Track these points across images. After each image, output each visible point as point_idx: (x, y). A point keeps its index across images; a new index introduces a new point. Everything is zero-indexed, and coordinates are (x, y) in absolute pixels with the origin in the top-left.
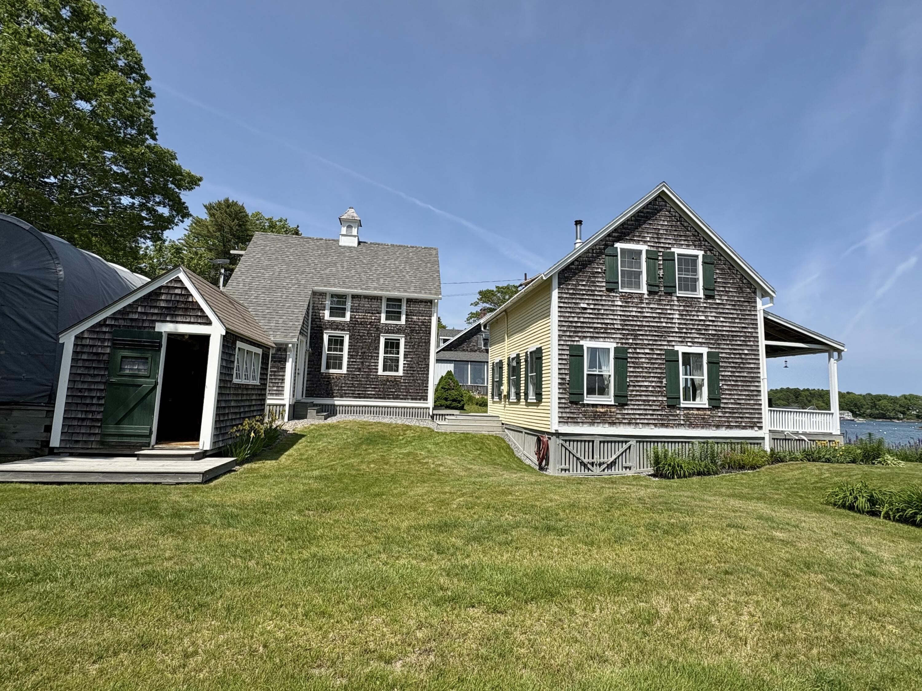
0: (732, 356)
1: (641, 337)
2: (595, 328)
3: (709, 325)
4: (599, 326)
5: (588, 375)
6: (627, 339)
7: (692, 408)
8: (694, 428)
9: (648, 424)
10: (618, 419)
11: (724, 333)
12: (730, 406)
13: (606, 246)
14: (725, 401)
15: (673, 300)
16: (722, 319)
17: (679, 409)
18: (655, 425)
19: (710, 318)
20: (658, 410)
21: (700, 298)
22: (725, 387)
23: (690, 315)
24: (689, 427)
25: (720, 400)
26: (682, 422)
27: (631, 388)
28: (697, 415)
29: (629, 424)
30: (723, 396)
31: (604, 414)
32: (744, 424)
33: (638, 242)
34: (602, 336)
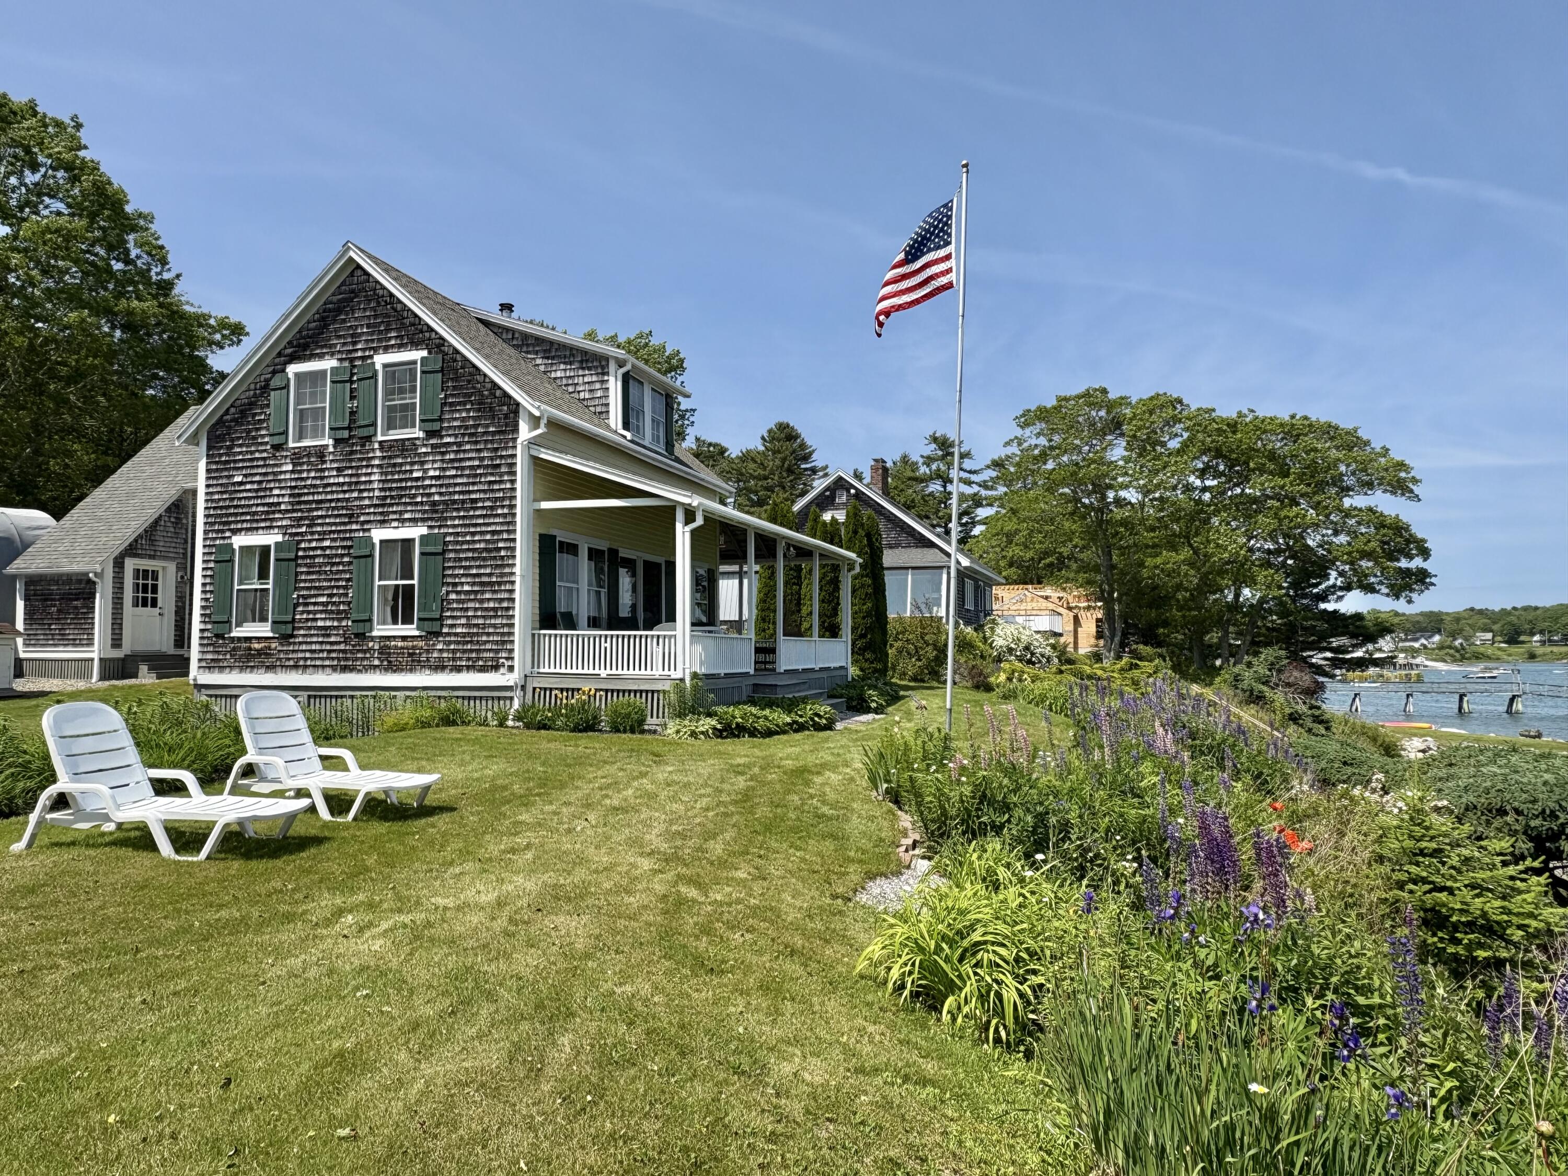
0: (468, 538)
1: (319, 521)
2: (255, 513)
3: (431, 486)
4: (260, 509)
5: (238, 590)
6: (300, 526)
7: (394, 637)
8: (395, 671)
9: (323, 667)
10: (280, 659)
11: (456, 497)
12: (459, 630)
13: (274, 373)
14: (449, 622)
15: (373, 450)
16: (453, 472)
17: (372, 639)
18: (334, 668)
19: (431, 473)
20: (340, 643)
21: (418, 439)
22: (453, 596)
23: (399, 472)
24: (386, 670)
25: (441, 619)
26: (376, 662)
27: (300, 609)
28: (402, 648)
29: (296, 667)
30: (448, 614)
31: (260, 652)
32: (481, 663)
33: (321, 356)
34: (263, 525)
